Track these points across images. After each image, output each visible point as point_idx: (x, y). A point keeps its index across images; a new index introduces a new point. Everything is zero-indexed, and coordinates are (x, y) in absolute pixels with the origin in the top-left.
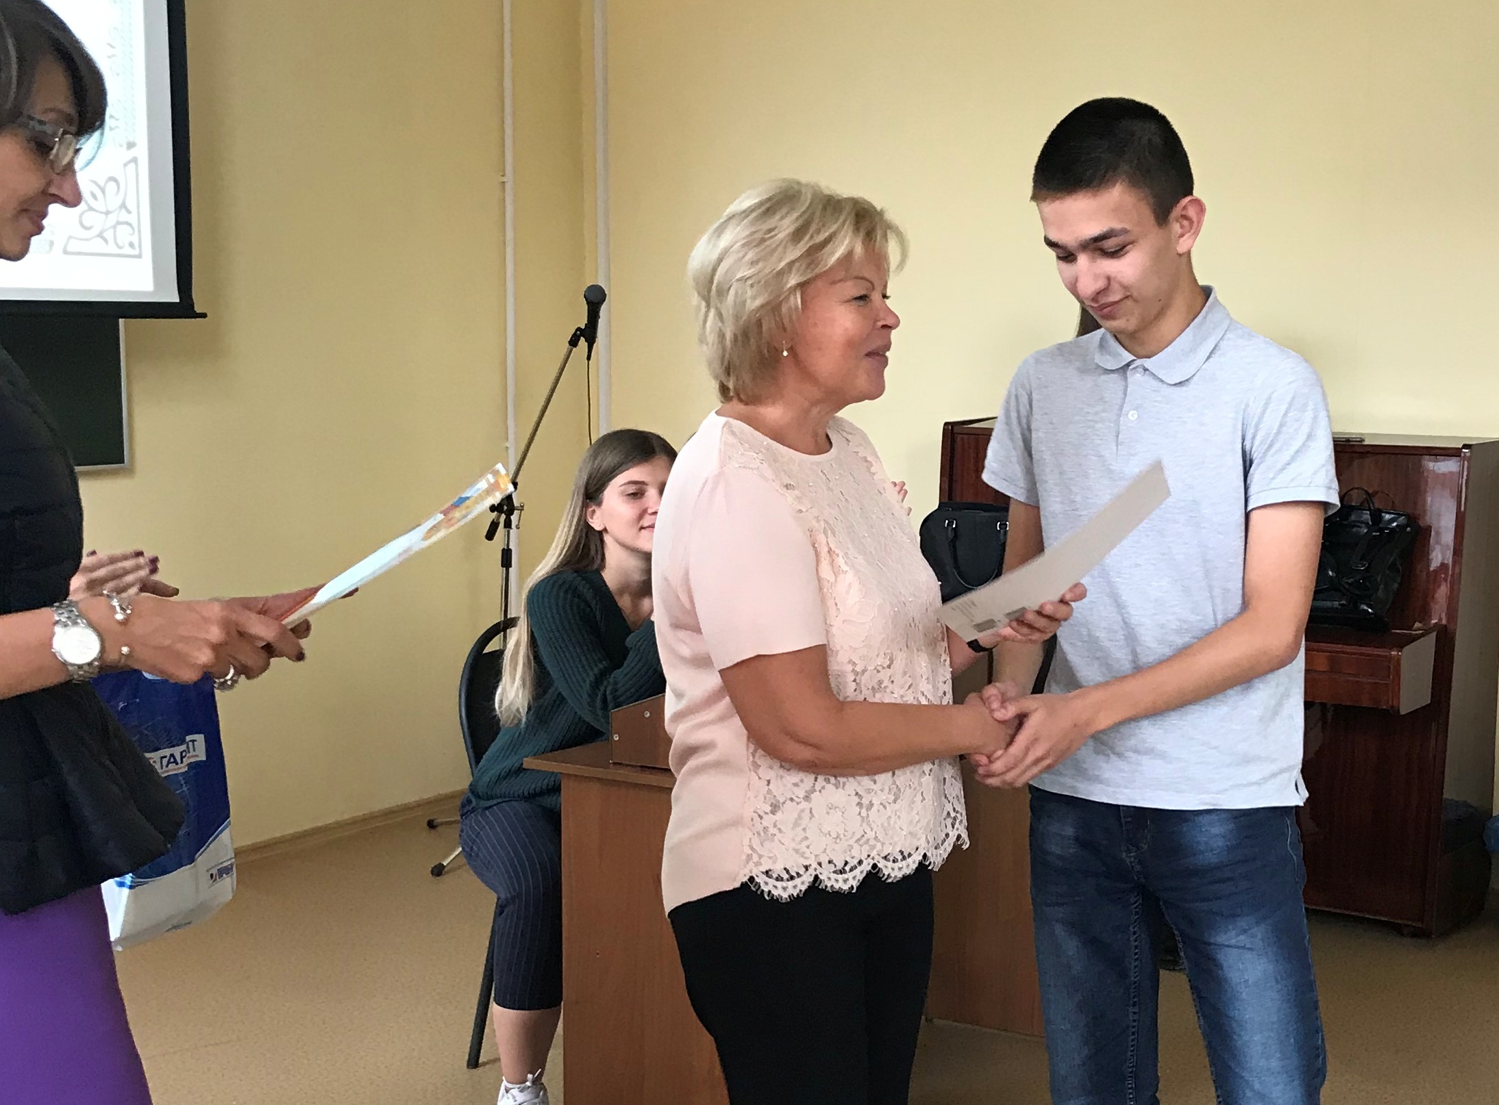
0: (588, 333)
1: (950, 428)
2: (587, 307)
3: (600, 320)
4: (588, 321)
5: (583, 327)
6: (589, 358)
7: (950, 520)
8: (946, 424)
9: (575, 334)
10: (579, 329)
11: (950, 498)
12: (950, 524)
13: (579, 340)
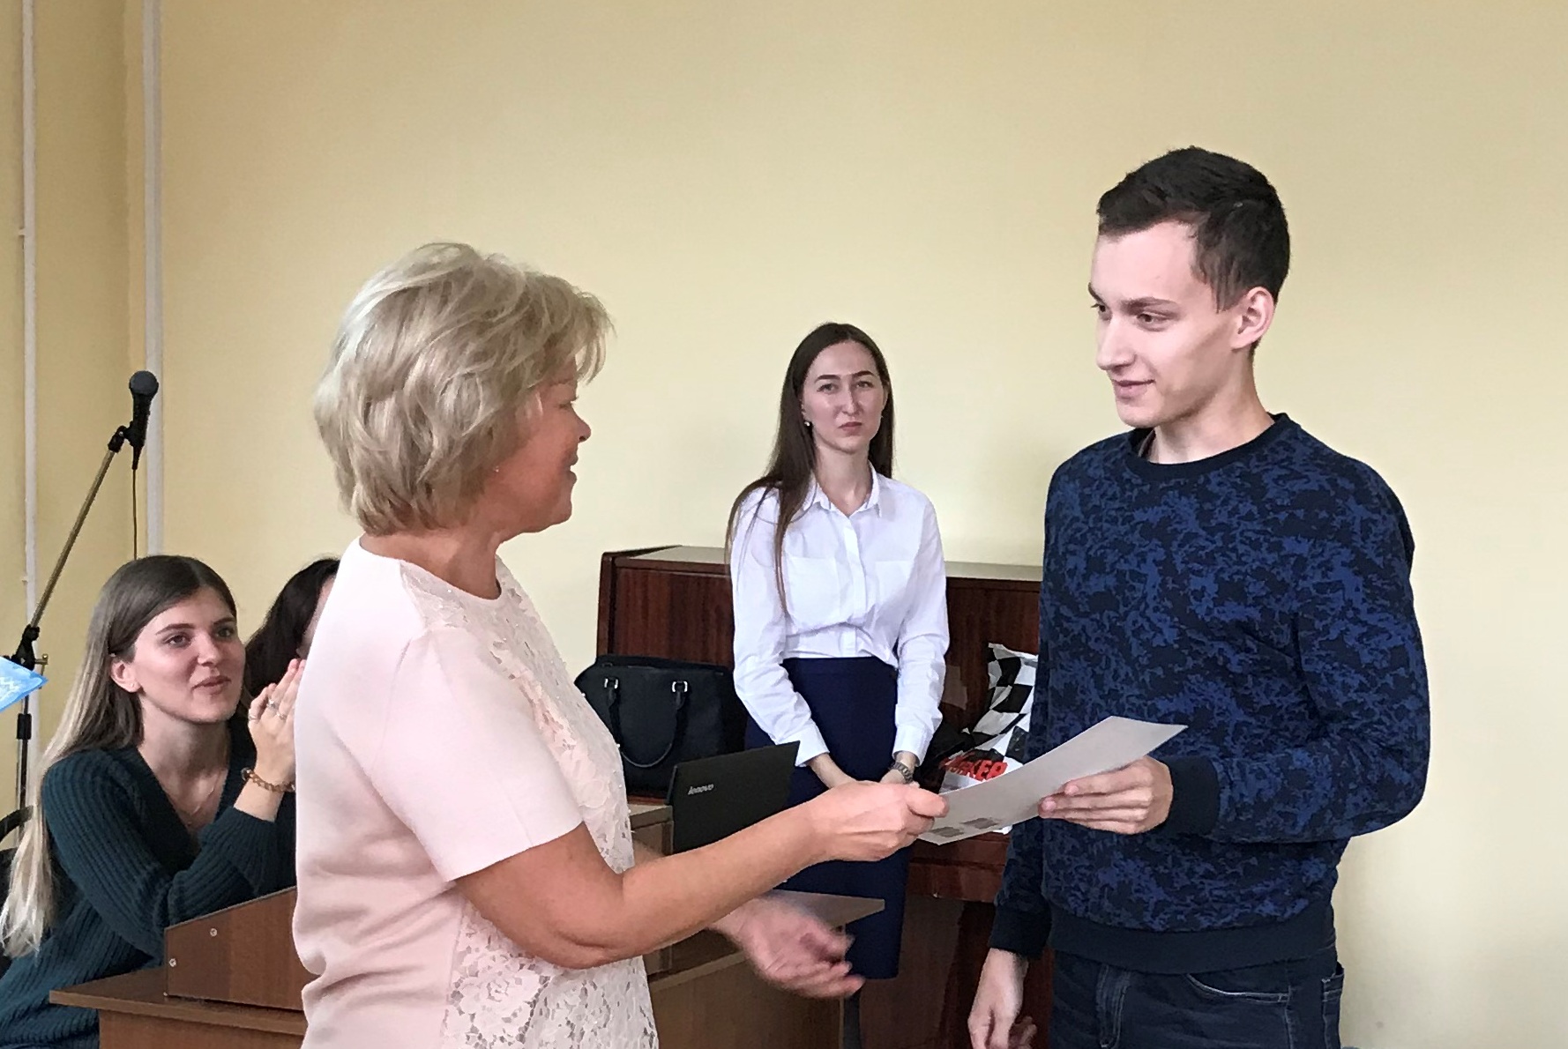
0: (134, 434)
1: (611, 559)
2: (132, 400)
3: (150, 418)
4: (135, 418)
5: (128, 426)
6: (135, 467)
7: (611, 679)
8: (605, 555)
9: (116, 436)
10: (122, 428)
11: (610, 651)
12: (611, 683)
13: (122, 443)
